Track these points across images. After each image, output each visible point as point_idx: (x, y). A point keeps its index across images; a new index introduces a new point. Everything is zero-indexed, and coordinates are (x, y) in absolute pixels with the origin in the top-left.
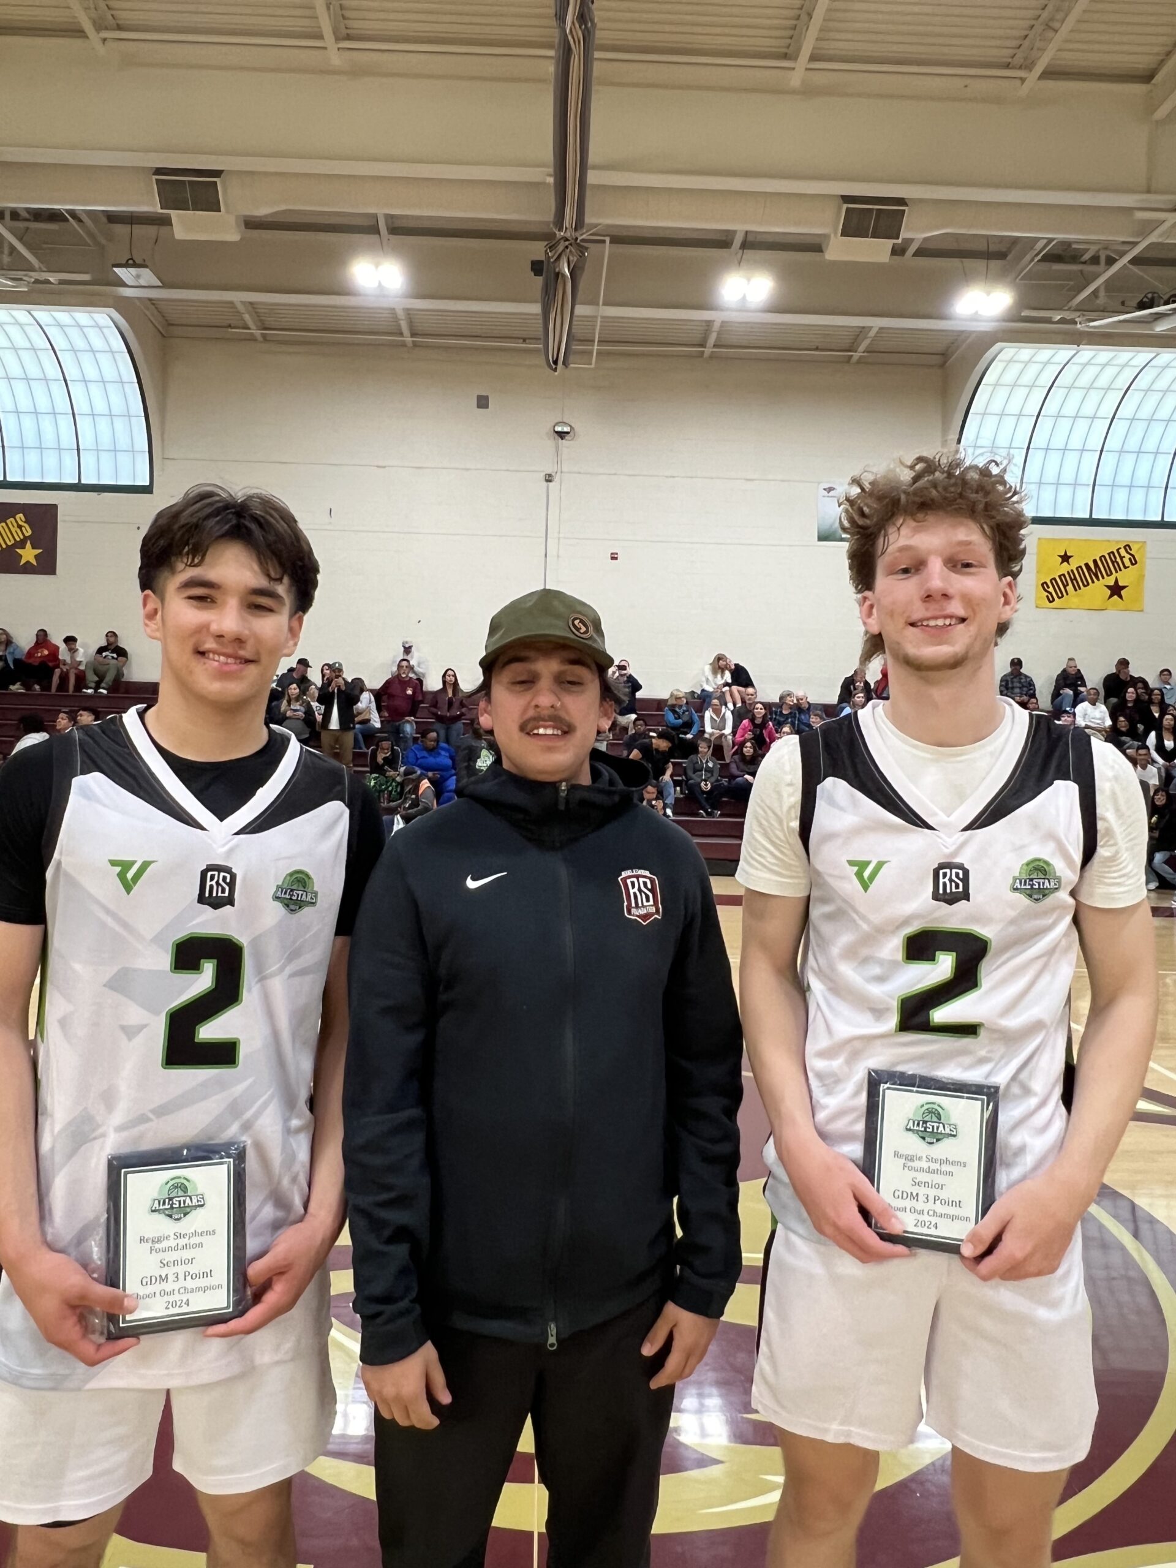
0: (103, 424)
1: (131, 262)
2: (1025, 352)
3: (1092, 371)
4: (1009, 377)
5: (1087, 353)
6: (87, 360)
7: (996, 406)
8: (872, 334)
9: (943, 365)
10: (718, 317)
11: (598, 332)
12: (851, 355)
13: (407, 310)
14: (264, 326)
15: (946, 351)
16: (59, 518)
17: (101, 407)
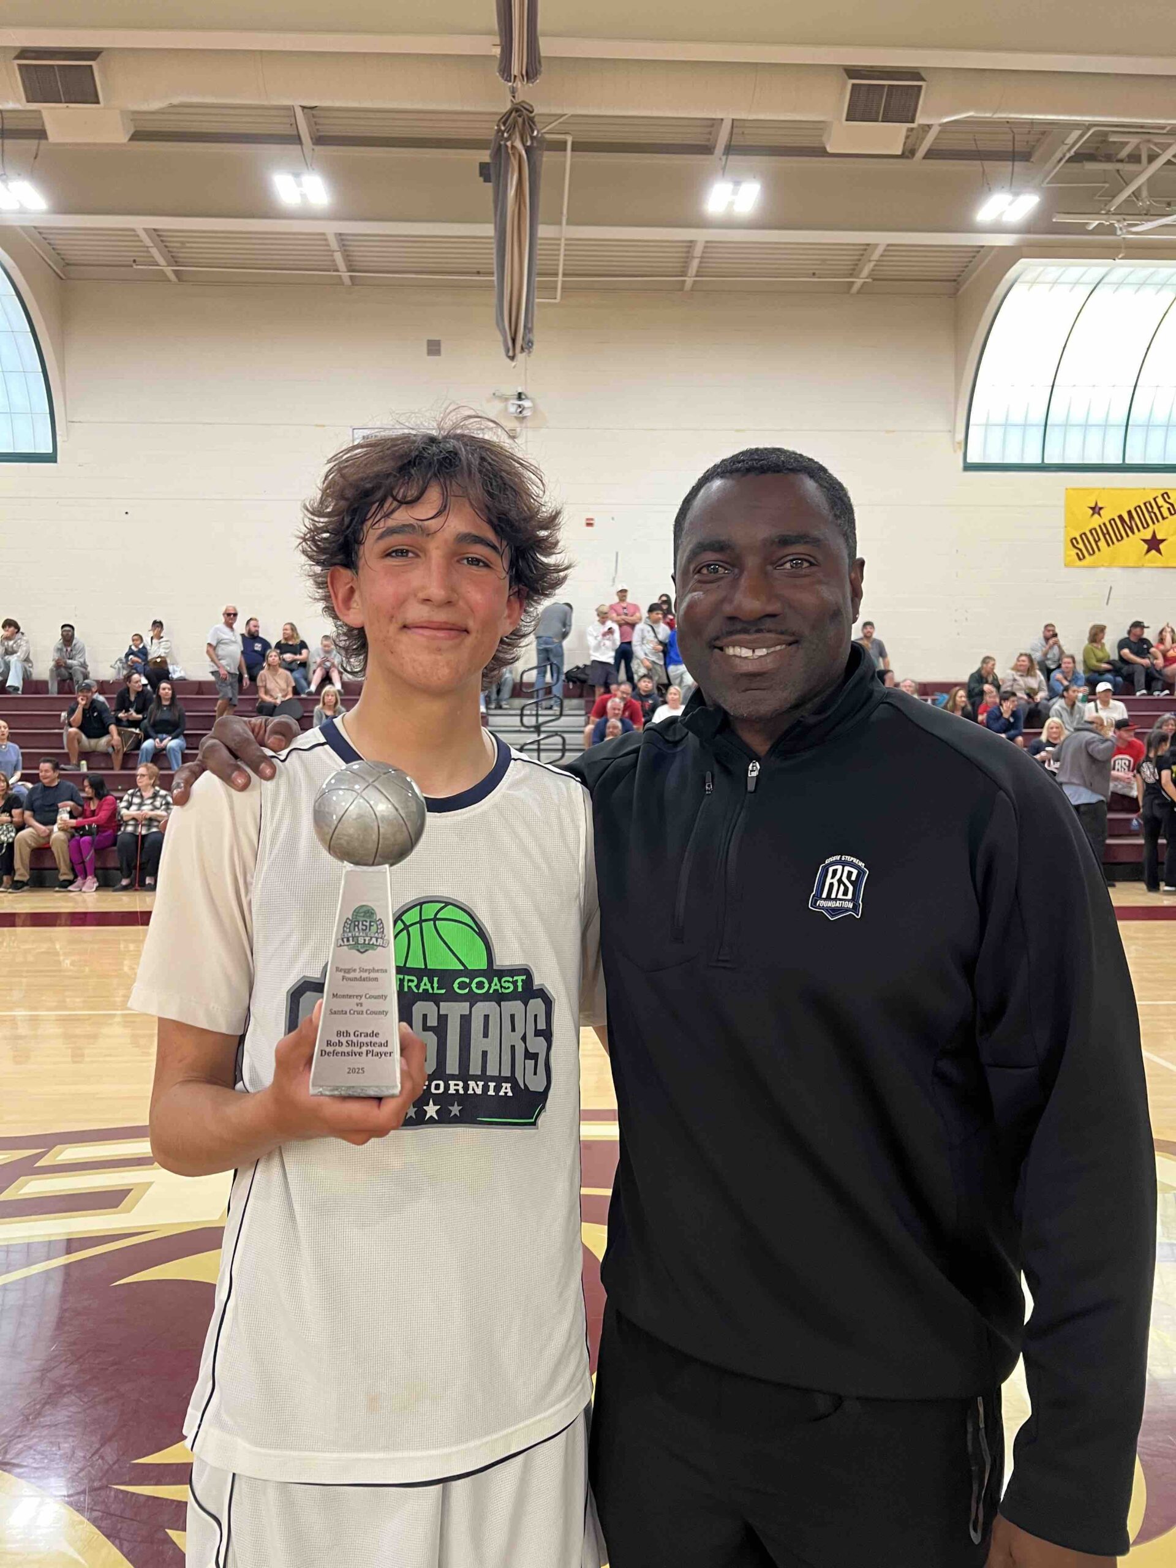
2: (1052, 269)
5: (1123, 269)
8: (876, 256)
9: (955, 294)
10: (700, 236)
11: (562, 258)
12: (853, 283)
13: (340, 236)
14: (176, 262)
15: (959, 276)
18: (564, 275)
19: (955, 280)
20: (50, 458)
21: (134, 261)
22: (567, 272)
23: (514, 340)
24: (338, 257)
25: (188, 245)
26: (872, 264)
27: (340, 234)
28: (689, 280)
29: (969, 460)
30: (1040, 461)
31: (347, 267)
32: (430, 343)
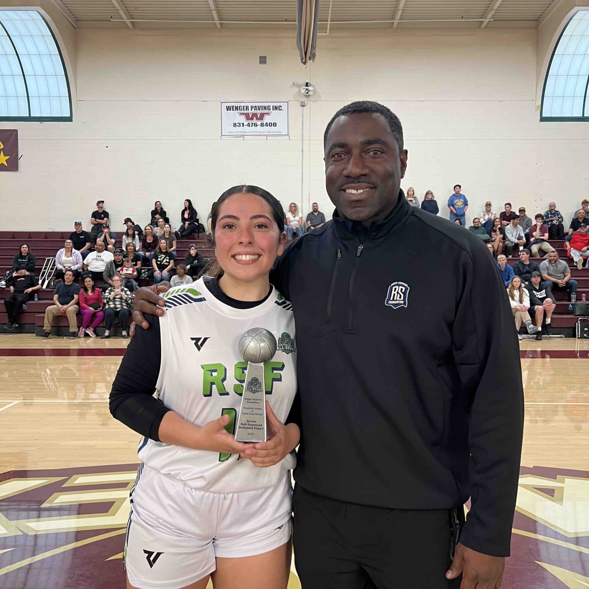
0: (41, 81)
4: (580, 30)
6: (29, 41)
7: (571, 49)
8: (496, 6)
9: (537, 27)
11: (330, 12)
12: (482, 22)
13: (217, 4)
14: (132, 18)
15: (539, 17)
16: (19, 138)
17: (39, 70)
18: (331, 21)
19: (537, 20)
20: (69, 119)
21: (111, 17)
22: (332, 19)
23: (306, 54)
24: (214, 13)
25: (138, 9)
26: (494, 11)
28: (396, 22)
29: (543, 116)
30: (582, 116)
31: (219, 19)
32: (261, 58)
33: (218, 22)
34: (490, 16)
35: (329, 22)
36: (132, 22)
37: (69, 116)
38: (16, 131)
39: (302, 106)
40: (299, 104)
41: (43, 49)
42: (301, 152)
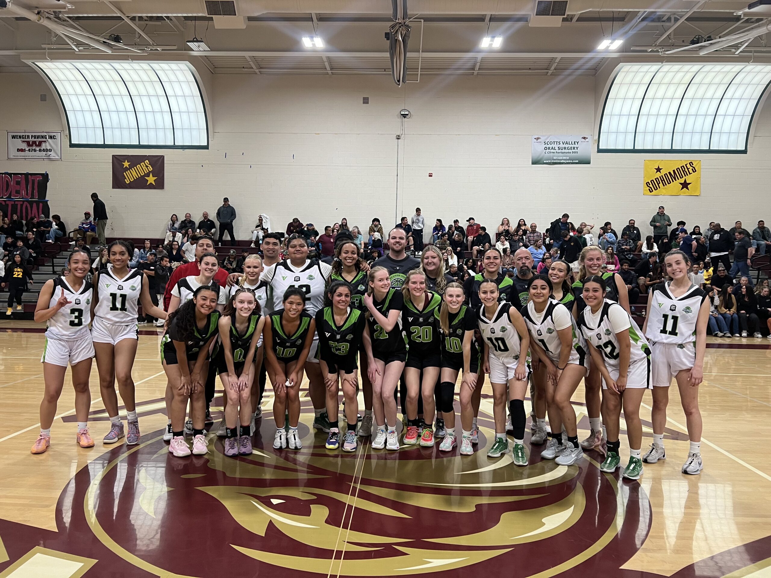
0: (185, 116)
1: (195, 39)
2: (635, 67)
3: (670, 75)
4: (628, 79)
5: (667, 67)
6: (176, 86)
7: (622, 94)
8: (557, 61)
9: (595, 74)
10: (480, 56)
11: (420, 65)
12: (548, 72)
13: (328, 58)
14: (260, 67)
15: (596, 67)
16: (165, 162)
17: (183, 108)
18: (421, 71)
19: (595, 69)
20: (206, 147)
21: (243, 67)
22: (422, 69)
24: (327, 64)
26: (556, 64)
27: (328, 57)
28: (476, 72)
29: (600, 148)
30: (633, 148)
31: (331, 69)
32: (364, 98)
33: (330, 72)
34: (553, 68)
35: (419, 72)
36: (259, 71)
37: (206, 144)
38: (163, 157)
39: (397, 139)
40: (395, 138)
41: (187, 92)
42: (396, 177)
